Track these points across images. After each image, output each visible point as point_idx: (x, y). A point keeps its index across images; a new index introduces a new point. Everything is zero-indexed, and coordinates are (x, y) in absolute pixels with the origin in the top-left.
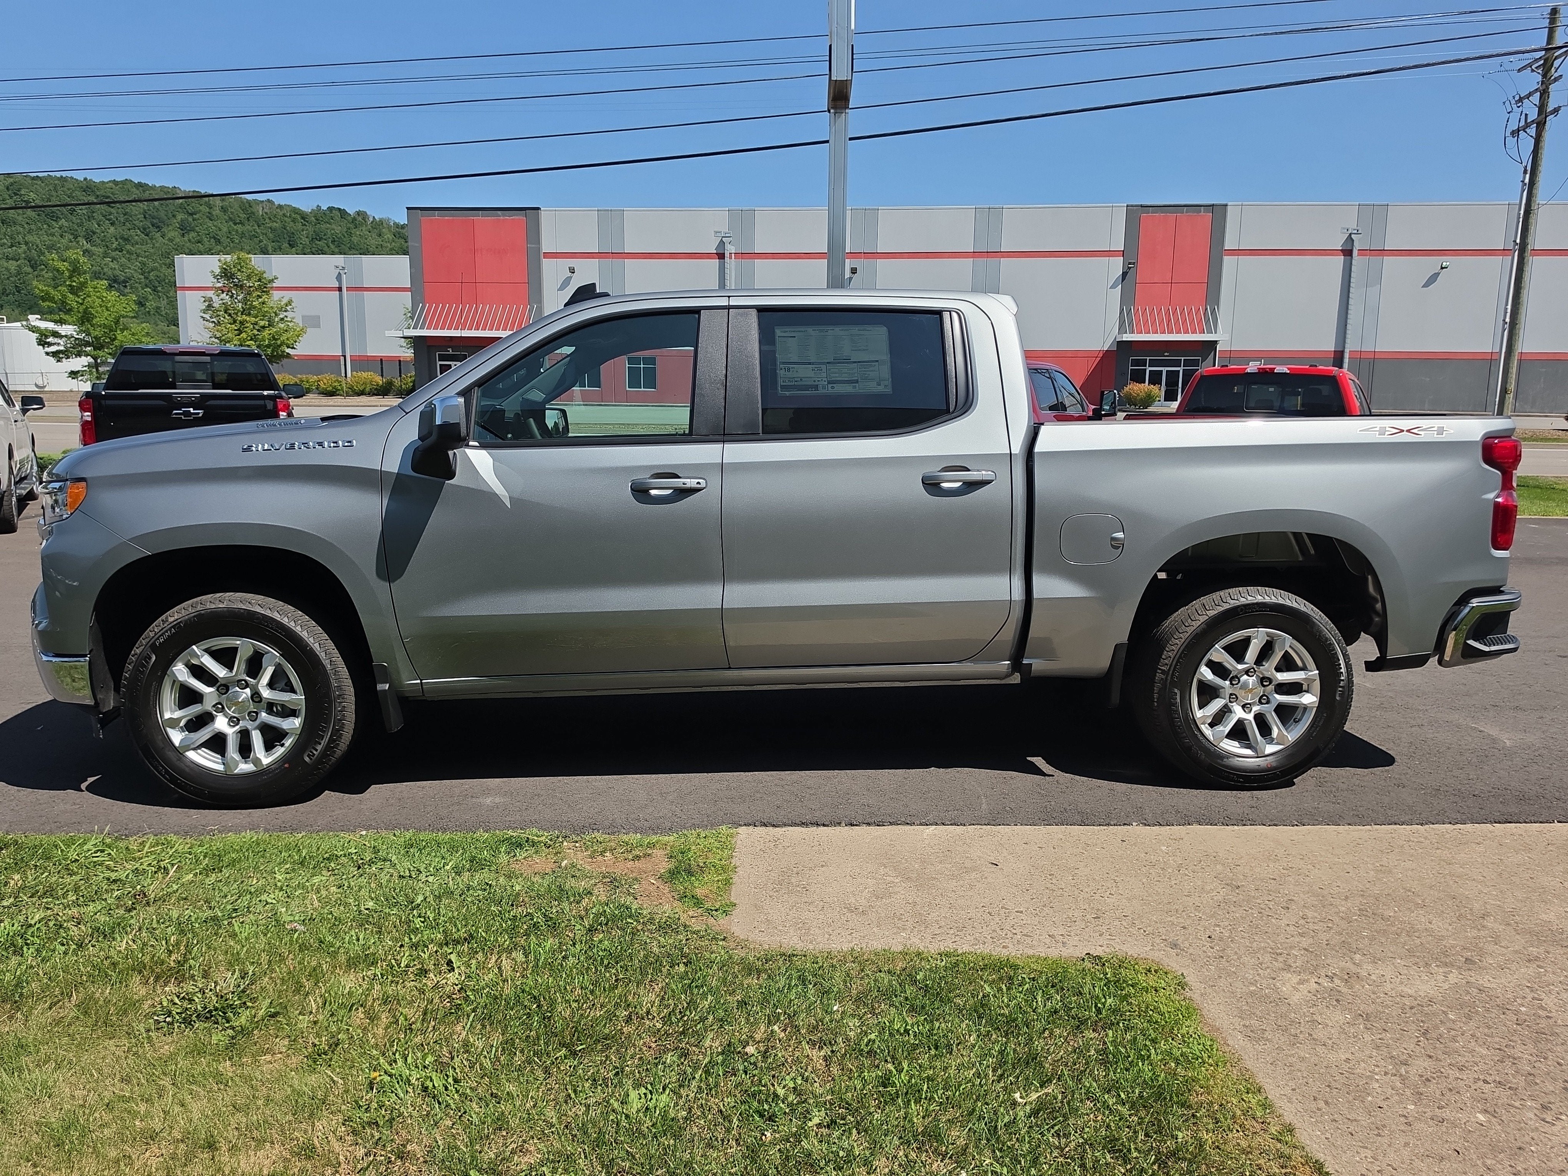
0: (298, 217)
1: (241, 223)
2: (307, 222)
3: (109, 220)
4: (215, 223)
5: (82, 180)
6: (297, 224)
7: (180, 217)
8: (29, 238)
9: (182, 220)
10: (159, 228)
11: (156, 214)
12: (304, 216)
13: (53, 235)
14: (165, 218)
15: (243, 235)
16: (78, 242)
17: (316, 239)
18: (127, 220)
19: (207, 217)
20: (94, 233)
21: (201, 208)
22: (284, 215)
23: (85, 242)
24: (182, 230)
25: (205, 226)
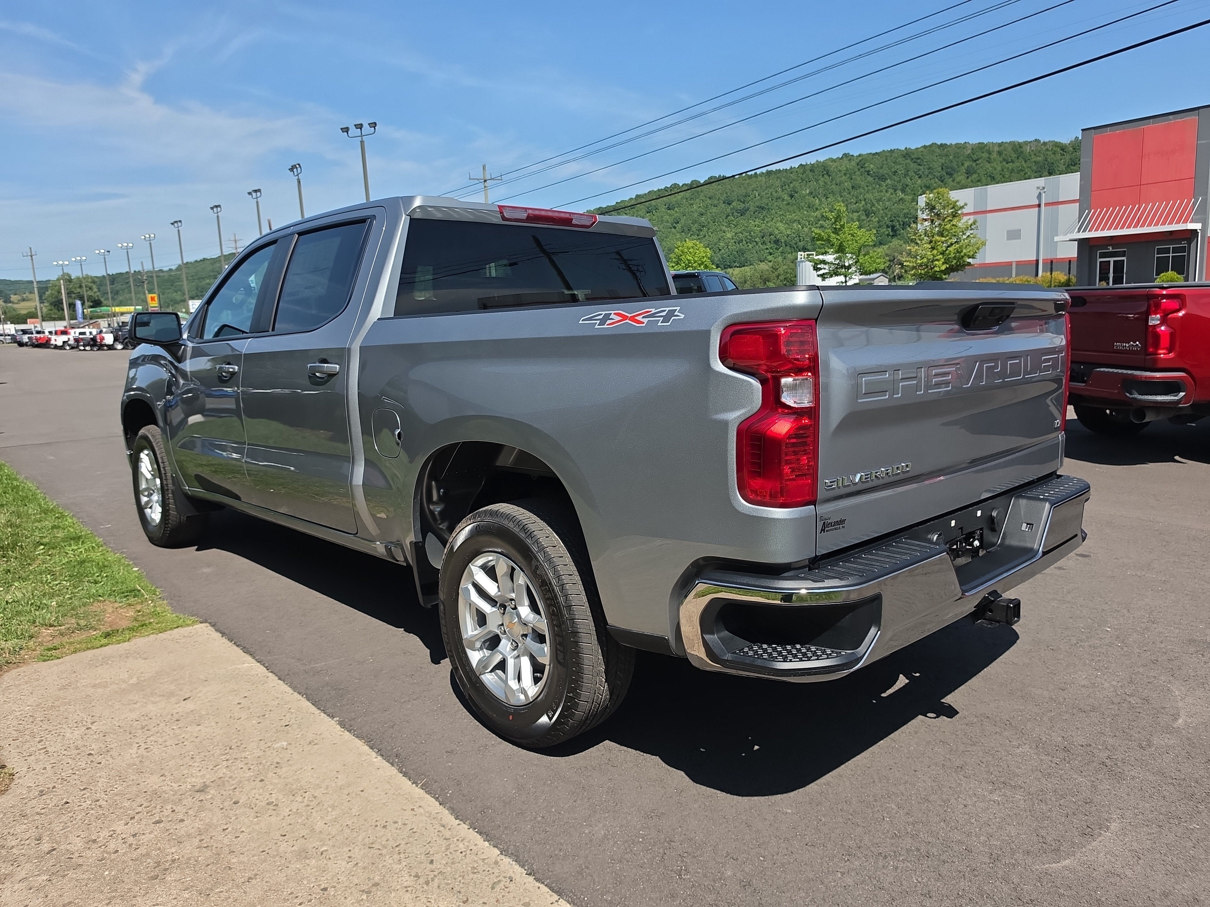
0: (1059, 149)
1: (1012, 161)
2: (1065, 152)
3: (918, 175)
4: (992, 165)
5: (904, 149)
6: (1056, 155)
7: (967, 164)
8: (867, 196)
9: (968, 167)
10: (951, 175)
11: (950, 165)
12: (1063, 148)
13: (881, 191)
14: (956, 167)
15: (1012, 171)
16: (896, 194)
17: (1072, 164)
18: (930, 173)
19: (987, 161)
20: (907, 186)
21: (983, 155)
22: (1047, 150)
23: (901, 194)
24: (967, 174)
25: (985, 168)
